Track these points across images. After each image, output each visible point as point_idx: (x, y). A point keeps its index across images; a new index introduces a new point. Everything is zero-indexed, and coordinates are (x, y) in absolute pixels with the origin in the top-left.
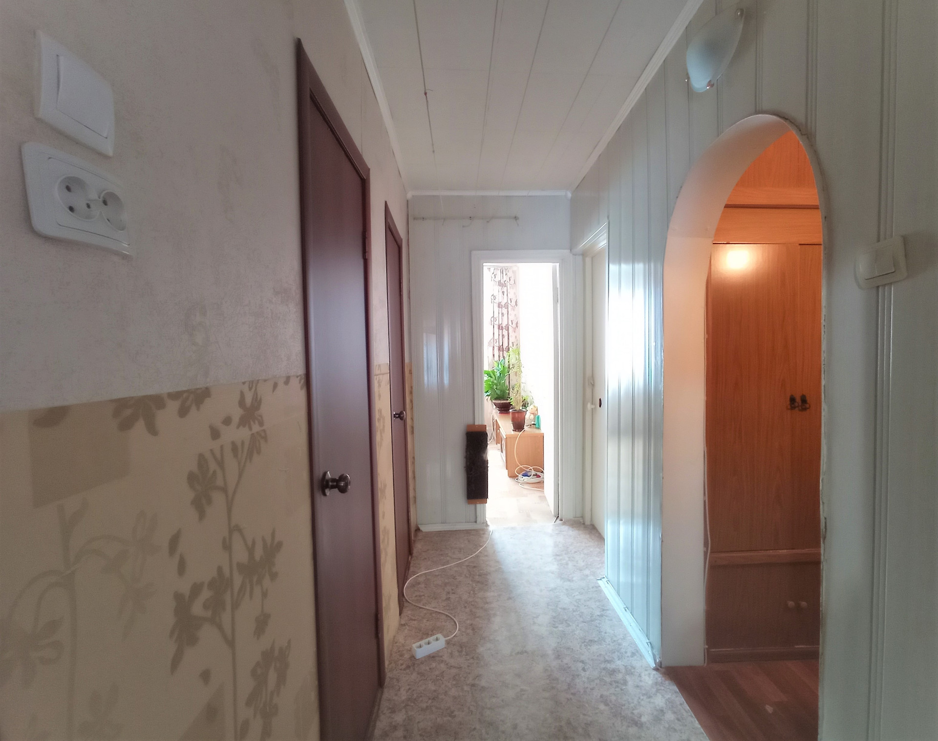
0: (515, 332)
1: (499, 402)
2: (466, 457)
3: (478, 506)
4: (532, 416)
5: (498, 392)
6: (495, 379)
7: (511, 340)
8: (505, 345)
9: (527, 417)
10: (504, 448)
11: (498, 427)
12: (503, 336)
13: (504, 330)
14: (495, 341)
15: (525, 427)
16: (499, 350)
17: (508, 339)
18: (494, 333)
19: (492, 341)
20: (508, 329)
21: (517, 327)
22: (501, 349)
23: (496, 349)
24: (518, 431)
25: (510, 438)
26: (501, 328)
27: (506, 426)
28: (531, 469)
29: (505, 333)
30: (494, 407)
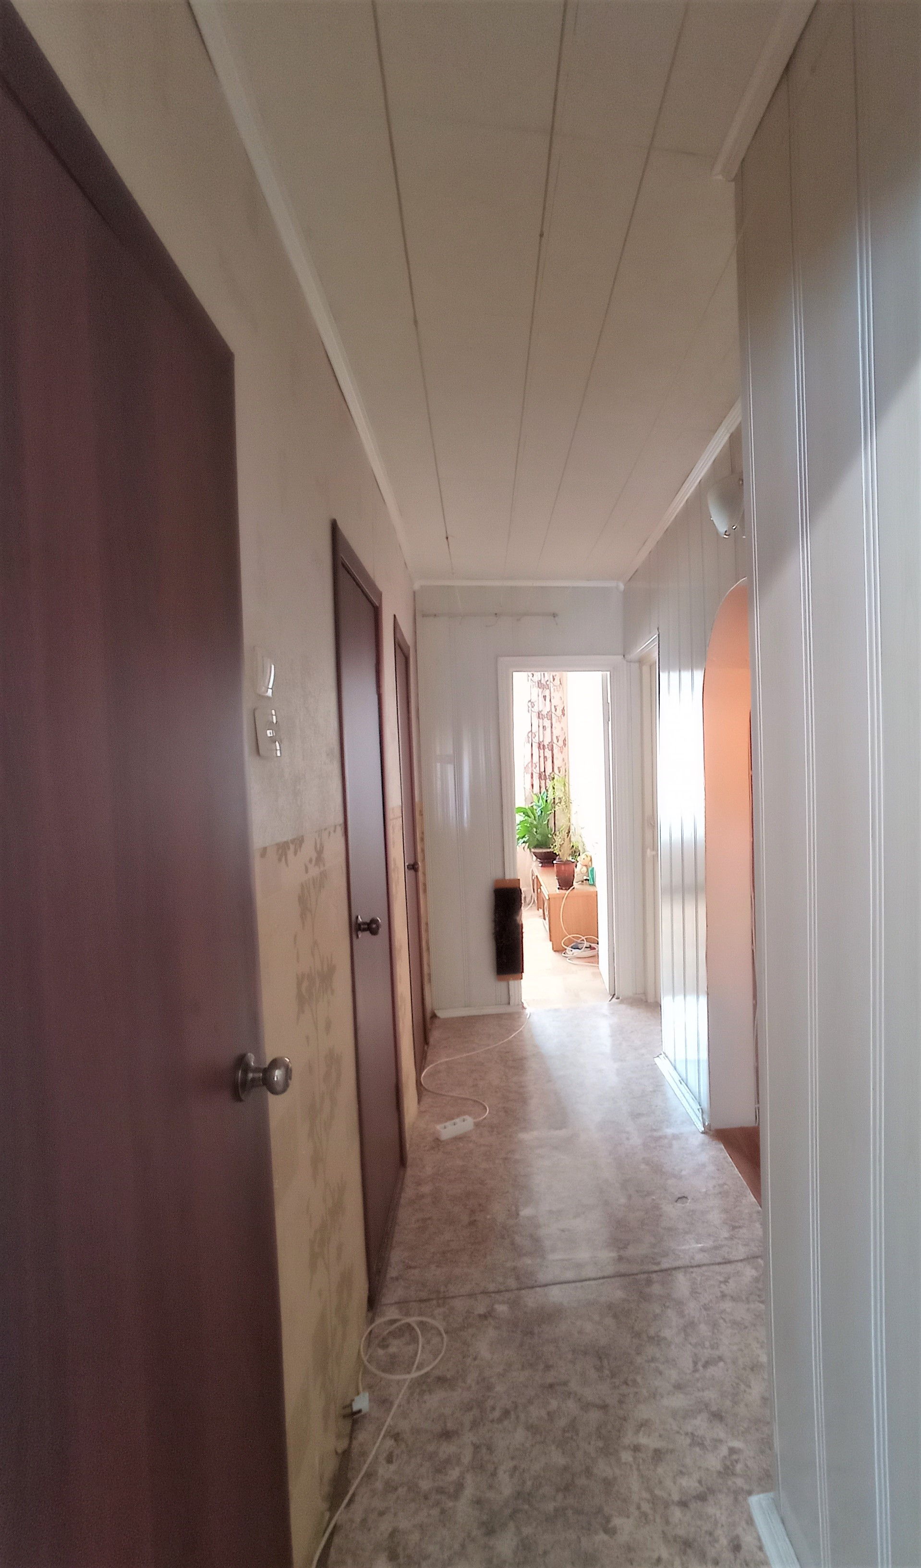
0: (562, 752)
1: (541, 851)
2: (495, 921)
3: (512, 983)
4: (585, 869)
5: (538, 837)
6: (535, 819)
7: (557, 763)
8: (549, 770)
9: (577, 870)
10: (546, 913)
11: (539, 884)
12: (545, 757)
13: (546, 750)
14: (534, 766)
15: (574, 883)
16: (540, 777)
17: (553, 762)
18: (532, 754)
19: (530, 765)
20: (553, 748)
21: (565, 745)
22: (542, 776)
23: (536, 776)
24: (566, 889)
25: (554, 898)
26: (542, 747)
27: (549, 883)
28: (583, 940)
29: (548, 754)
30: (535, 858)
